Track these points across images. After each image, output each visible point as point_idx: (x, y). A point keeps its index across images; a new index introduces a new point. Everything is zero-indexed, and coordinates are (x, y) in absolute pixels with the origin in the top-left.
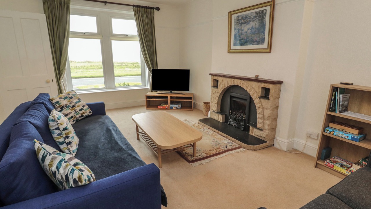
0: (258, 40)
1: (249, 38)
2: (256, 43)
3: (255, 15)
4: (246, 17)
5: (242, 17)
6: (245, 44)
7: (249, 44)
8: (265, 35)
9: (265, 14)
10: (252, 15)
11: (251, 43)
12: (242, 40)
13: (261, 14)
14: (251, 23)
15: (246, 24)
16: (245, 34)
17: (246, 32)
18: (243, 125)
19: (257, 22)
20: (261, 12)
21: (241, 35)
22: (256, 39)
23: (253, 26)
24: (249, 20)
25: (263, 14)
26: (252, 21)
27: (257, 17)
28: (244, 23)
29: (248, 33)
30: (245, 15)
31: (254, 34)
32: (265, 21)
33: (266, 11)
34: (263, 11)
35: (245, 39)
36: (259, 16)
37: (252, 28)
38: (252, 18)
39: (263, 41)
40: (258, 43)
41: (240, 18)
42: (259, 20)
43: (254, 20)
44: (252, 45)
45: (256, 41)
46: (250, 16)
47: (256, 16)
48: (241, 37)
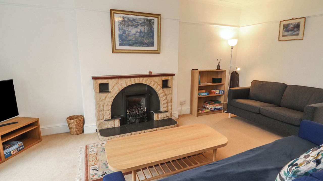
0: (148, 43)
1: (138, 40)
2: (146, 45)
3: (143, 21)
4: (134, 21)
5: (129, 19)
6: (134, 45)
7: (139, 46)
8: (154, 40)
9: (153, 23)
10: (140, 21)
11: (141, 45)
12: (130, 41)
13: (149, 22)
14: (139, 27)
15: (133, 27)
16: (133, 36)
17: (135, 34)
18: (146, 117)
19: (146, 28)
20: (149, 20)
21: (129, 36)
22: (146, 42)
23: (142, 30)
24: (137, 24)
25: (151, 22)
26: (140, 25)
27: (146, 24)
28: (131, 26)
29: (136, 35)
30: (132, 18)
31: (143, 37)
32: (154, 29)
33: (154, 21)
34: (151, 20)
35: (133, 41)
36: (148, 23)
37: (141, 32)
38: (140, 23)
39: (152, 44)
40: (148, 45)
41: (126, 20)
42: (147, 26)
43: (142, 25)
44: (142, 46)
45: (146, 44)
46: (138, 21)
47: (144, 23)
48: (128, 38)
